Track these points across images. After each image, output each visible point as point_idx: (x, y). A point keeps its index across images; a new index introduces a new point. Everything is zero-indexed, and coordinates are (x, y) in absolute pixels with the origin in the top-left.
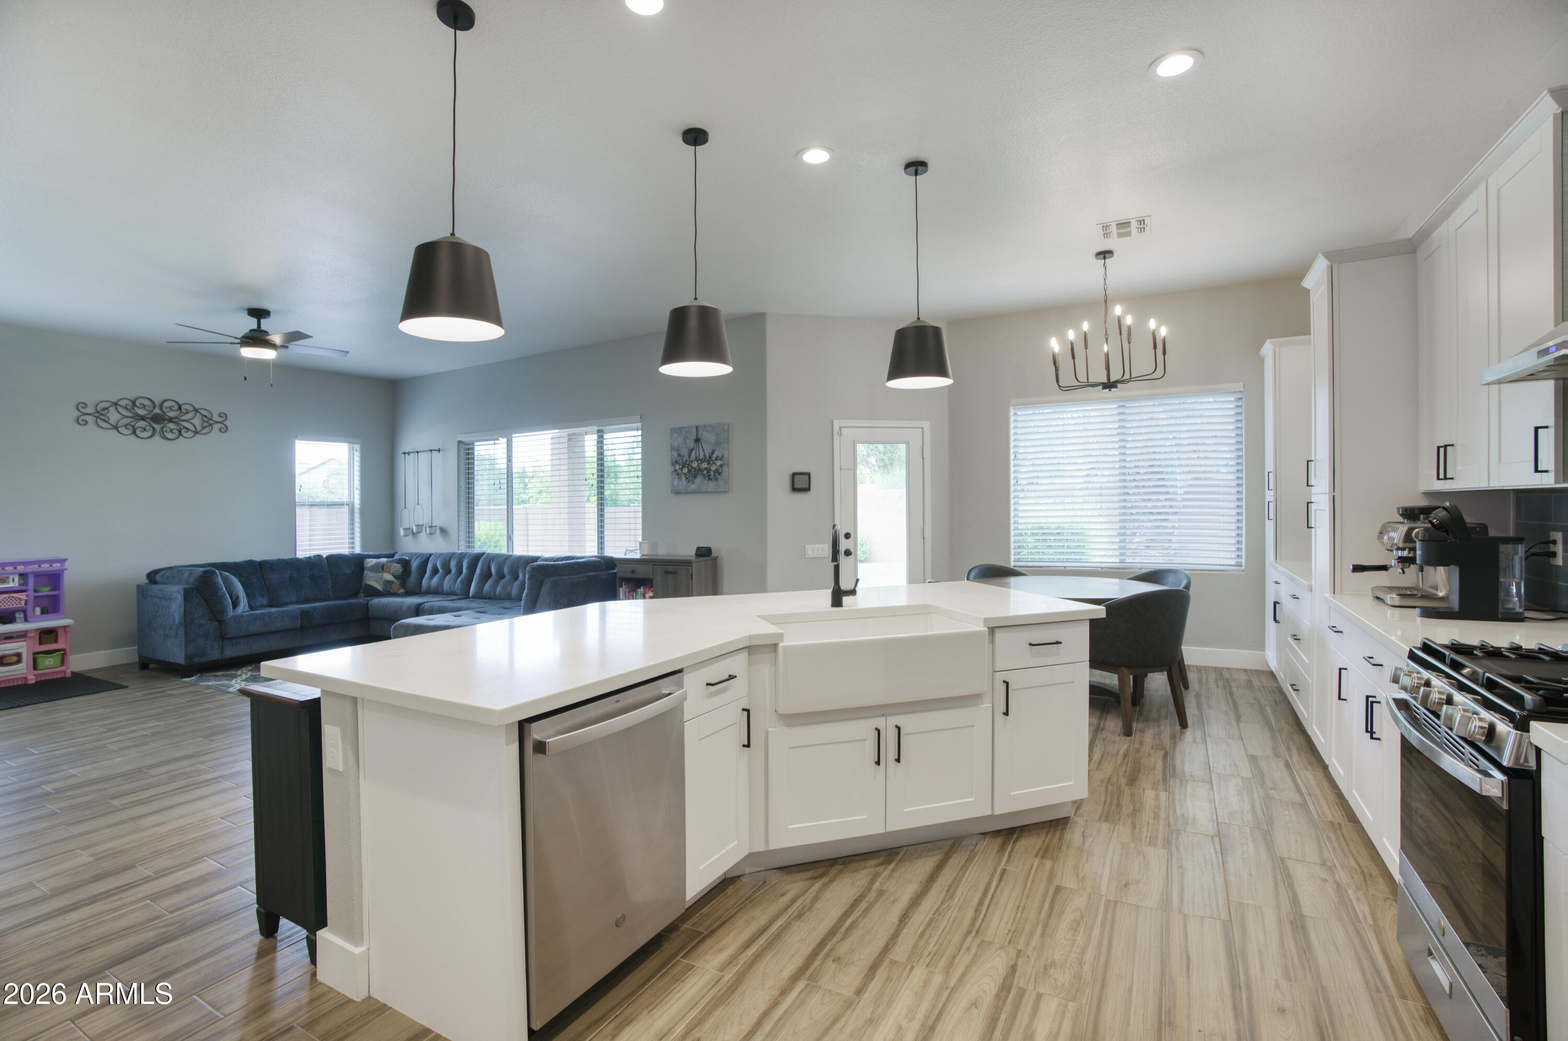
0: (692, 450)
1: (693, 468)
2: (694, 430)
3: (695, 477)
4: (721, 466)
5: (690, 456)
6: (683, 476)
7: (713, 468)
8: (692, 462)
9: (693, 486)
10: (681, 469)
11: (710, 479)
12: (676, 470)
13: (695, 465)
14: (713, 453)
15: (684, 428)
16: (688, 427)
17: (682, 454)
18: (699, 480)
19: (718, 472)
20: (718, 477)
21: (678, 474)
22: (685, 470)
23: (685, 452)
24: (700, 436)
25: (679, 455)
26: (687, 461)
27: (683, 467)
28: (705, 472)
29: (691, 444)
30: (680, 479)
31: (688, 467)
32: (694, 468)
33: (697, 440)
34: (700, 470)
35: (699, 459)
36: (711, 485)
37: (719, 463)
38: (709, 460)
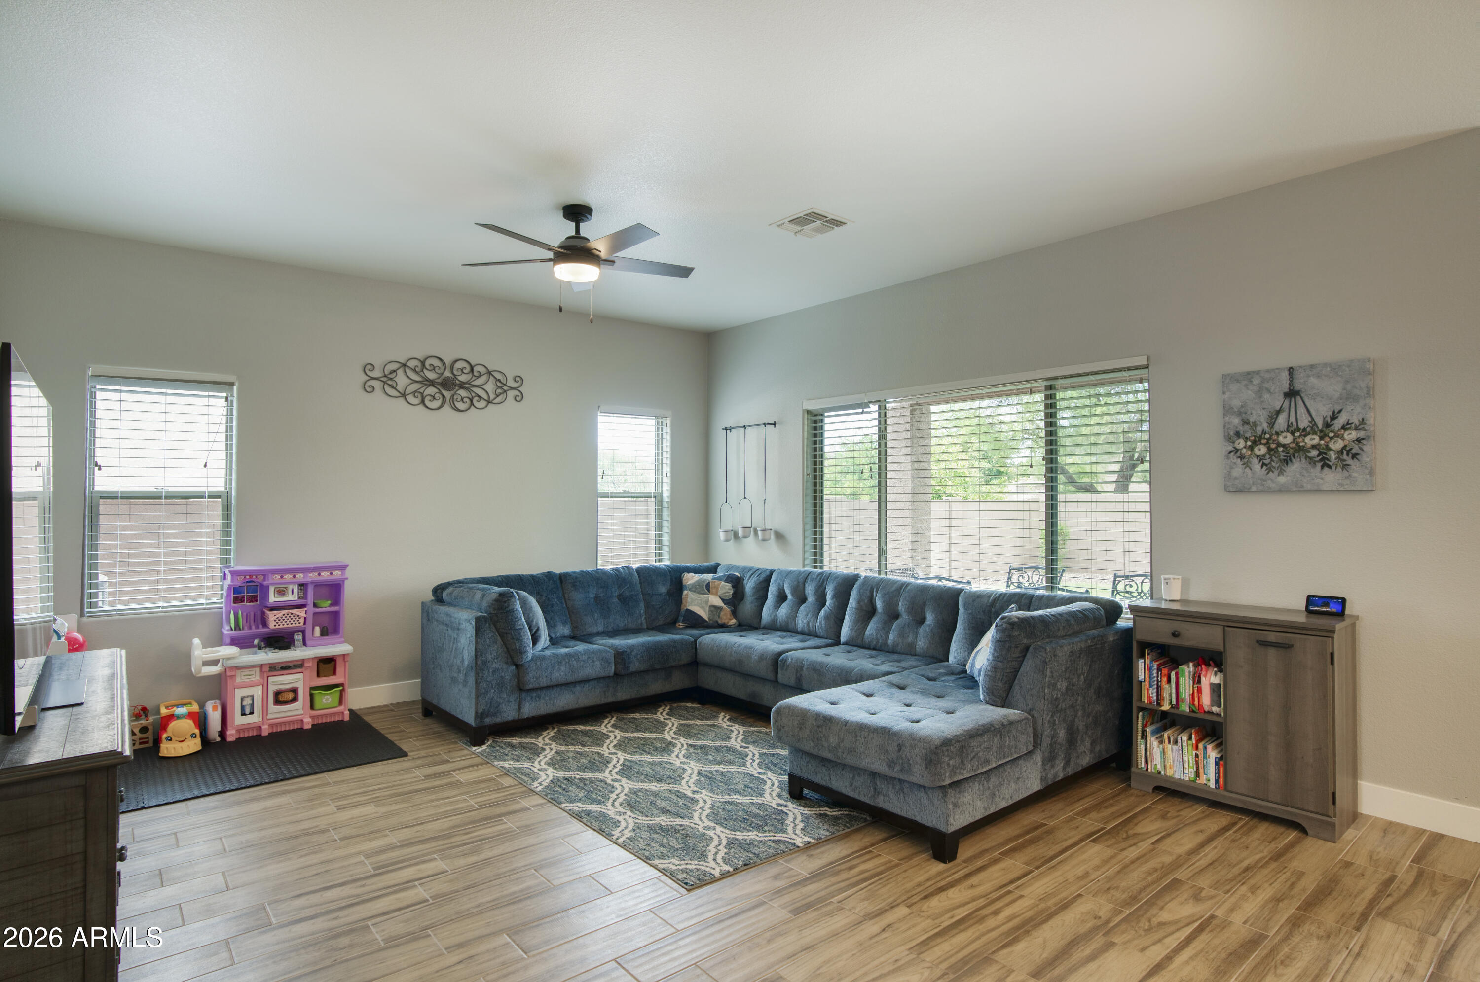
0: (1278, 412)
1: (1279, 445)
2: (1285, 375)
3: (1287, 461)
4: (1359, 440)
5: (1272, 425)
6: (1255, 461)
7: (1337, 445)
8: (1277, 434)
9: (1282, 479)
10: (1251, 448)
11: (1325, 464)
12: (1237, 450)
13: (1287, 439)
14: (1334, 417)
15: (1257, 373)
16: (1268, 371)
17: (1252, 420)
18: (1296, 466)
19: (1351, 453)
20: (1350, 461)
21: (1242, 457)
22: (1261, 450)
23: (1260, 417)
24: (1299, 386)
25: (1245, 422)
26: (1264, 432)
27: (1255, 443)
28: (1314, 453)
29: (1277, 401)
30: (1247, 465)
31: (1267, 444)
32: (1284, 446)
33: (1292, 394)
34: (1300, 449)
35: (1298, 429)
36: (1330, 478)
37: (1351, 435)
38: (1326, 430)
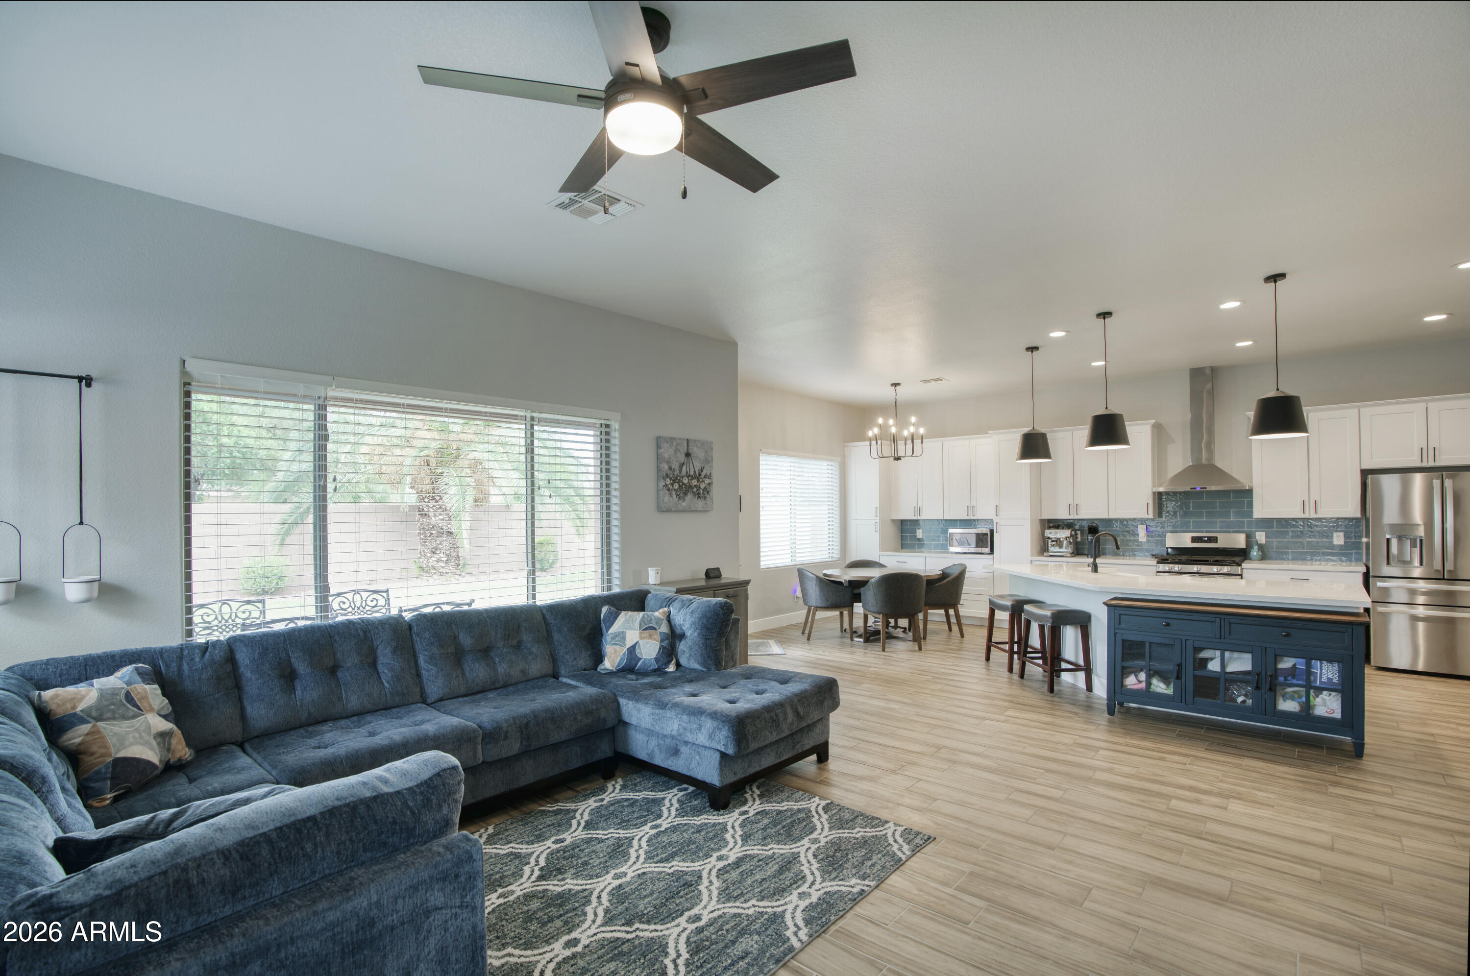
0: (683, 464)
1: (683, 484)
2: (685, 443)
3: (686, 494)
4: (709, 484)
5: (680, 471)
6: (674, 492)
7: (702, 486)
8: (683, 477)
9: (684, 504)
10: (672, 484)
11: (699, 497)
12: (666, 485)
13: (686, 481)
14: (702, 471)
15: (675, 439)
16: (679, 439)
17: (673, 467)
18: (689, 496)
19: (707, 491)
20: (706, 495)
21: (669, 490)
22: (676, 486)
23: (675, 465)
24: (690, 451)
25: (670, 468)
26: (677, 476)
27: (674, 482)
28: (695, 490)
29: (682, 458)
30: (670, 495)
31: (678, 483)
32: (685, 484)
33: (688, 455)
34: (690, 487)
35: (690, 475)
36: (700, 504)
37: (707, 481)
38: (698, 477)
